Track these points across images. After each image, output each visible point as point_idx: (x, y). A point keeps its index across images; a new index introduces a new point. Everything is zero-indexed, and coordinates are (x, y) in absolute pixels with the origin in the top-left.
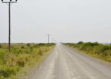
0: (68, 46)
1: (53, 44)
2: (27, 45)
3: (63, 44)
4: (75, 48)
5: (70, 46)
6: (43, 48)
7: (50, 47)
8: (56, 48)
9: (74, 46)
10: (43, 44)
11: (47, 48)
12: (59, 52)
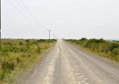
0: (70, 42)
1: (54, 41)
2: (26, 41)
3: (65, 40)
4: (78, 44)
5: (72, 42)
6: (42, 45)
7: (51, 44)
8: (57, 45)
9: (76, 43)
10: (44, 40)
11: (47, 44)
12: (60, 49)
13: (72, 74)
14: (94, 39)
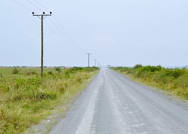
0: (120, 71)
3: (112, 68)
4: (129, 74)
5: (121, 71)
6: (82, 74)
7: (91, 73)
8: (100, 75)
9: (127, 72)
11: (87, 74)
13: (113, 94)
14: (149, 67)
